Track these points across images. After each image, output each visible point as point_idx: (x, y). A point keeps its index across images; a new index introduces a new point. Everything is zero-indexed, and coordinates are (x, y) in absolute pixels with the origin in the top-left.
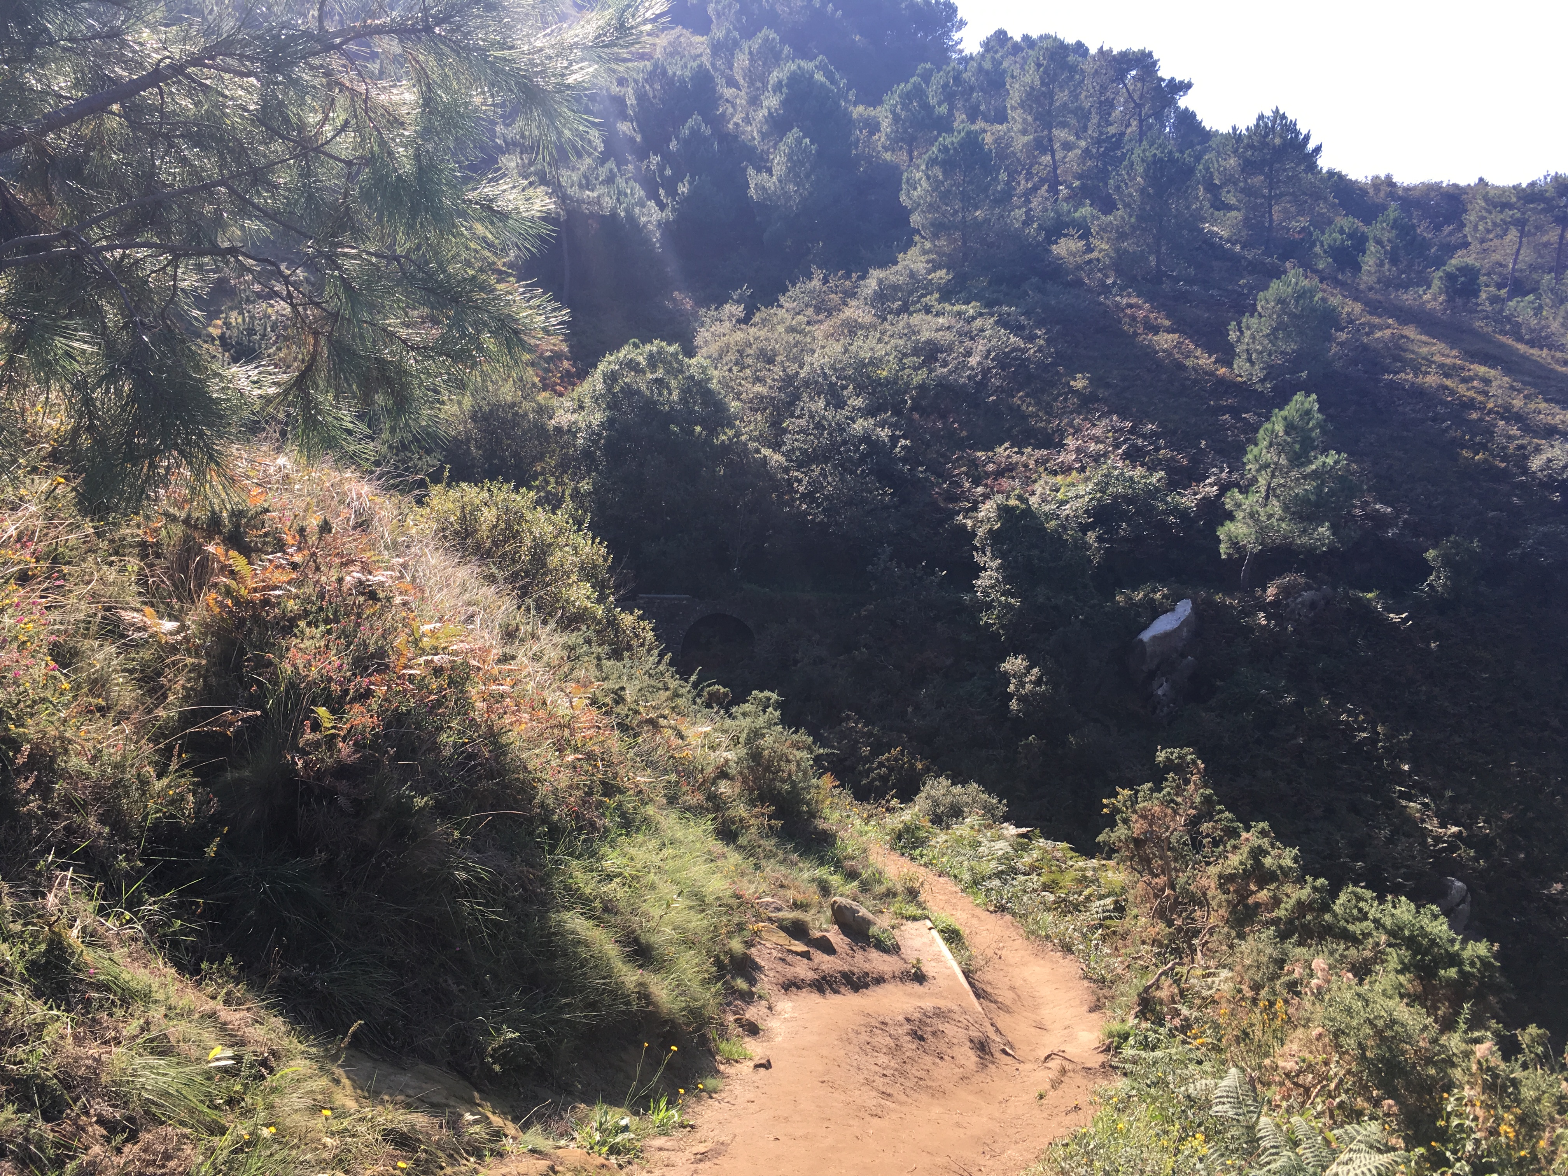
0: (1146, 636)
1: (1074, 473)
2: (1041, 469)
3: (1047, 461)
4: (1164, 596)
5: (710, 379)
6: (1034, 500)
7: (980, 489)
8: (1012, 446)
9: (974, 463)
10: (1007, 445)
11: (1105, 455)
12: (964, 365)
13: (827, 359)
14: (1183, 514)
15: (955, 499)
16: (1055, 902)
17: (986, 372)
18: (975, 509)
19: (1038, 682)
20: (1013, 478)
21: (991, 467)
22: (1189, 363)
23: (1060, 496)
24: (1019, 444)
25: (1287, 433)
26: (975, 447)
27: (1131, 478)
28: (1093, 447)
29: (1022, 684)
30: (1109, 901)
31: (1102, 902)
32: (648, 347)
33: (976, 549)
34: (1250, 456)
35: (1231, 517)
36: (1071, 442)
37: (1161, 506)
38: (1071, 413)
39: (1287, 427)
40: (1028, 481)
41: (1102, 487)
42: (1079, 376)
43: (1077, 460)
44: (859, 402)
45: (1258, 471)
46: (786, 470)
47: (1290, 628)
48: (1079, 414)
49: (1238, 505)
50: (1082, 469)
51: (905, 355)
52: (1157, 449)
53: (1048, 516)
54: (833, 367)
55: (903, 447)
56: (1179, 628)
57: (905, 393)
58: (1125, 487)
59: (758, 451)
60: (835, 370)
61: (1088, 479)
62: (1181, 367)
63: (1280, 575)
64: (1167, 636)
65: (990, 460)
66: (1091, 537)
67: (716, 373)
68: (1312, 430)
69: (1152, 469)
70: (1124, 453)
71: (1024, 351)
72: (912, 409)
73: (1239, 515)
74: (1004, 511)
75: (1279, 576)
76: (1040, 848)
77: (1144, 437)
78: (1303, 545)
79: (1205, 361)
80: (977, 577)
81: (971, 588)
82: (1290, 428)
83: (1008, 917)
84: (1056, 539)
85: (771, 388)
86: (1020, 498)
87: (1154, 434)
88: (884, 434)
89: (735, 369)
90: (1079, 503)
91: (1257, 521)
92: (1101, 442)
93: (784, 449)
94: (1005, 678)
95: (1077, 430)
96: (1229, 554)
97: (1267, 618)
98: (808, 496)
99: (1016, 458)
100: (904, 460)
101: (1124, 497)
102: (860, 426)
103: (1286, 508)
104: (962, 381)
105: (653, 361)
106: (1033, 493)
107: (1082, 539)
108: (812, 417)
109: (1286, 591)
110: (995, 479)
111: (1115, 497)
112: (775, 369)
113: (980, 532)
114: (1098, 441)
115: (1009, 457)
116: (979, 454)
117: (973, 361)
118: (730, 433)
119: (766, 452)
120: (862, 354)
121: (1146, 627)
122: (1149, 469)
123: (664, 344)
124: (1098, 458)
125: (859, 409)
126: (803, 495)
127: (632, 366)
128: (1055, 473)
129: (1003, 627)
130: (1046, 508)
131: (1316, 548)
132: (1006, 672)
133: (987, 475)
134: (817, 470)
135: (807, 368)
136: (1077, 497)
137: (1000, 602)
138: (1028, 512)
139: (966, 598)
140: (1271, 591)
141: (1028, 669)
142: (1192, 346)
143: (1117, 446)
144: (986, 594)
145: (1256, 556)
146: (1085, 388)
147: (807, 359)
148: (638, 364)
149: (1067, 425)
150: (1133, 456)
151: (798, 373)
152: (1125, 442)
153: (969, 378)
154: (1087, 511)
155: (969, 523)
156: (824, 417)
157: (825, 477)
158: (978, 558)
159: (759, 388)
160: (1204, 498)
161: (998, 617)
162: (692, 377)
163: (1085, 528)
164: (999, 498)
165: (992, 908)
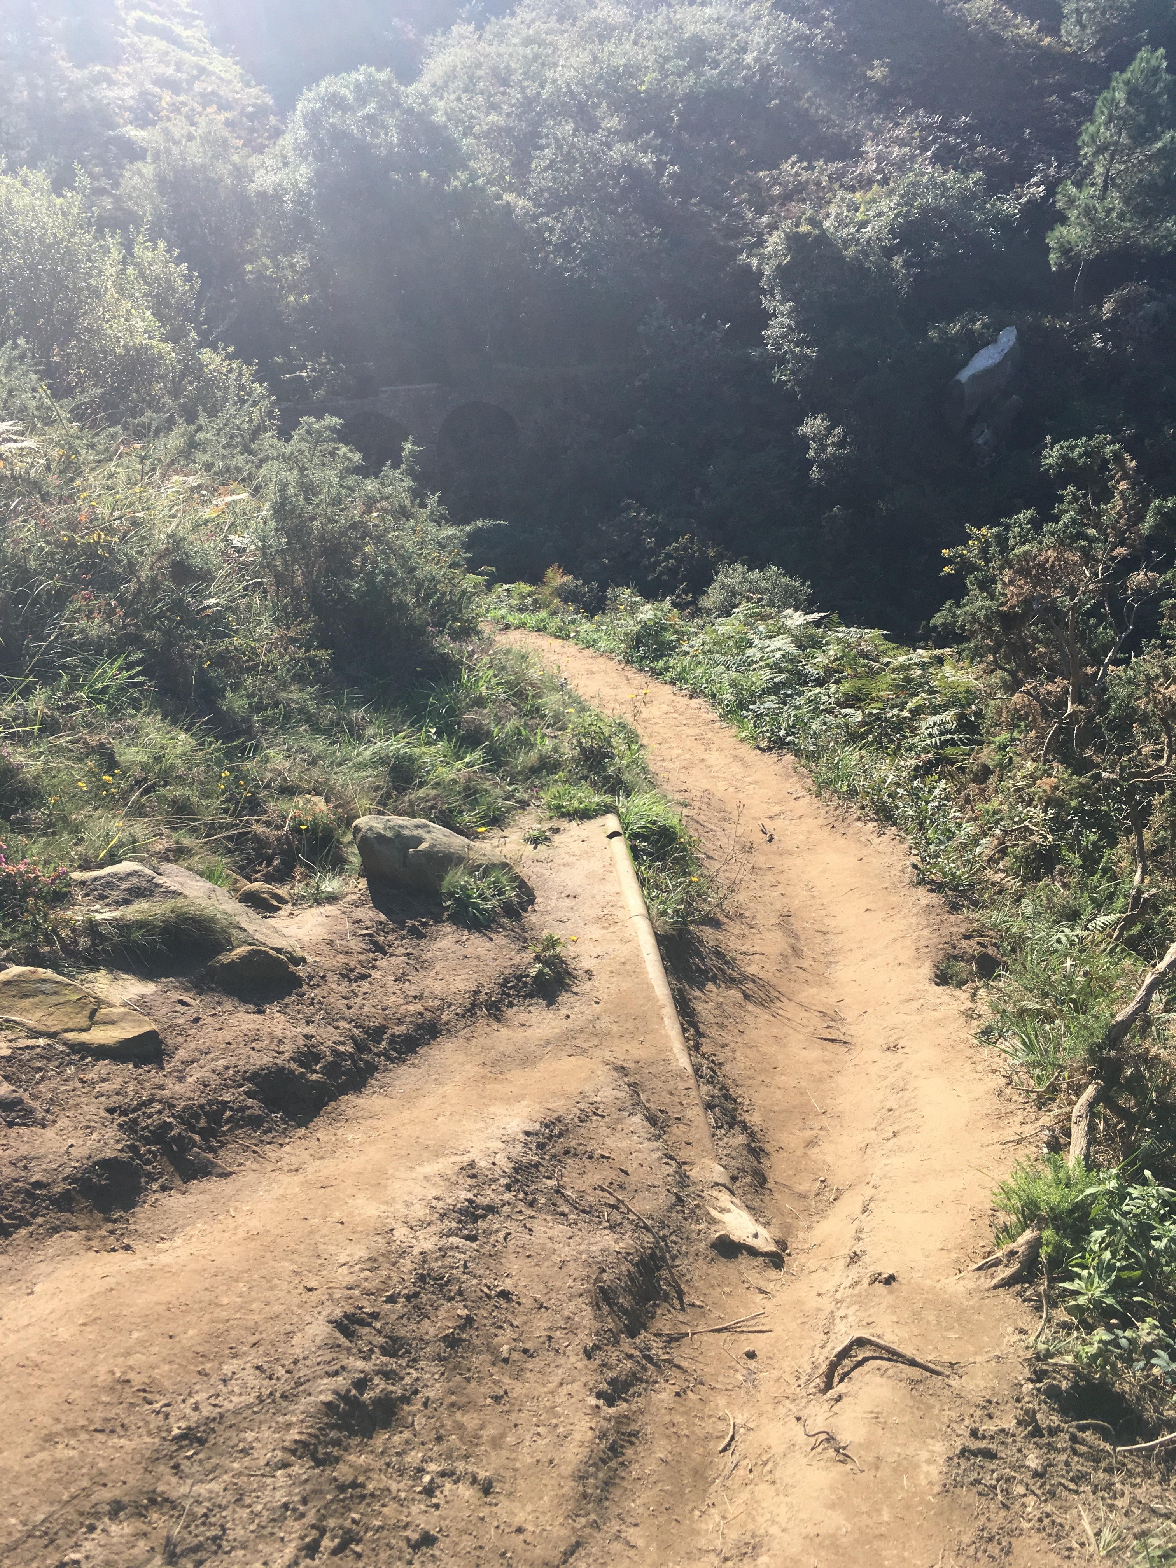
0: (964, 375)
1: (876, 187)
2: (836, 186)
3: (843, 175)
4: (984, 326)
5: (433, 111)
6: (828, 224)
7: (765, 219)
8: (801, 161)
9: (756, 188)
10: (794, 158)
11: (913, 159)
12: (738, 64)
13: (573, 73)
14: (1004, 223)
15: (736, 234)
16: (863, 723)
17: (765, 69)
18: (761, 243)
19: (841, 444)
20: (804, 201)
21: (776, 190)
22: (1007, 34)
23: (859, 216)
24: (808, 157)
25: (1129, 101)
26: (756, 167)
27: (943, 183)
28: (896, 151)
29: (823, 448)
30: (949, 715)
31: (938, 719)
32: (354, 76)
33: (764, 292)
34: (1085, 137)
35: (1062, 219)
36: (870, 149)
37: (979, 217)
38: (869, 112)
39: (1129, 93)
40: (821, 203)
41: (908, 198)
42: (877, 62)
43: (879, 170)
44: (613, 123)
45: (1095, 155)
46: (535, 218)
47: (1130, 349)
48: (879, 112)
49: (1072, 201)
50: (885, 181)
51: (667, 59)
52: (973, 147)
53: (846, 243)
54: (581, 83)
55: (672, 175)
56: (1002, 362)
57: (669, 109)
58: (935, 197)
59: (499, 197)
60: (585, 87)
61: (892, 192)
62: (997, 40)
63: (1118, 286)
64: (989, 372)
65: (775, 181)
66: (898, 262)
67: (441, 104)
68: (1160, 95)
69: (966, 172)
70: (934, 155)
71: (809, 39)
72: (680, 128)
73: (1073, 214)
74: (795, 241)
75: (1118, 288)
76: (839, 641)
77: (957, 133)
78: (1146, 247)
79: (1027, 29)
80: (766, 326)
81: (760, 342)
82: (1133, 94)
83: (789, 758)
84: (858, 269)
85: (509, 115)
86: (812, 221)
87: (968, 127)
88: (647, 159)
89: (464, 97)
90: (882, 222)
91: (1093, 220)
92: (906, 145)
93: (530, 191)
94: (804, 445)
95: (878, 132)
96: (1060, 265)
97: (1103, 339)
98: (564, 248)
99: (805, 175)
100: (674, 192)
101: (936, 210)
102: (618, 152)
103: (1127, 200)
104: (736, 84)
105: (363, 94)
106: (828, 215)
107: (888, 265)
108: (559, 147)
109: (1124, 304)
110: (783, 205)
111: (924, 210)
112: (512, 91)
113: (768, 270)
114: (902, 143)
115: (797, 174)
116: (762, 174)
117: (749, 58)
118: (463, 176)
119: (509, 197)
120: (615, 62)
121: (964, 364)
122: (964, 172)
123: (373, 69)
124: (901, 166)
125: (617, 133)
126: (558, 249)
127: (335, 102)
128: (853, 189)
129: (798, 383)
130: (844, 233)
131: (1161, 249)
132: (804, 436)
133: (773, 200)
134: (570, 213)
135: (549, 88)
136: (880, 215)
137: (793, 353)
138: (823, 239)
139: (755, 353)
140: (1108, 306)
141: (829, 430)
142: (1010, 14)
143: (924, 148)
144: (778, 346)
145: (1091, 264)
146: (884, 78)
147: (549, 74)
148: (343, 98)
149: (864, 127)
150: (944, 158)
151: (539, 94)
152: (934, 141)
153: (745, 79)
154: (892, 231)
155: (755, 262)
156: (573, 145)
157: (581, 221)
158: (767, 303)
159: (493, 117)
160: (1029, 202)
161: (792, 373)
162: (410, 110)
163: (889, 253)
164: (787, 225)
165: (764, 744)
